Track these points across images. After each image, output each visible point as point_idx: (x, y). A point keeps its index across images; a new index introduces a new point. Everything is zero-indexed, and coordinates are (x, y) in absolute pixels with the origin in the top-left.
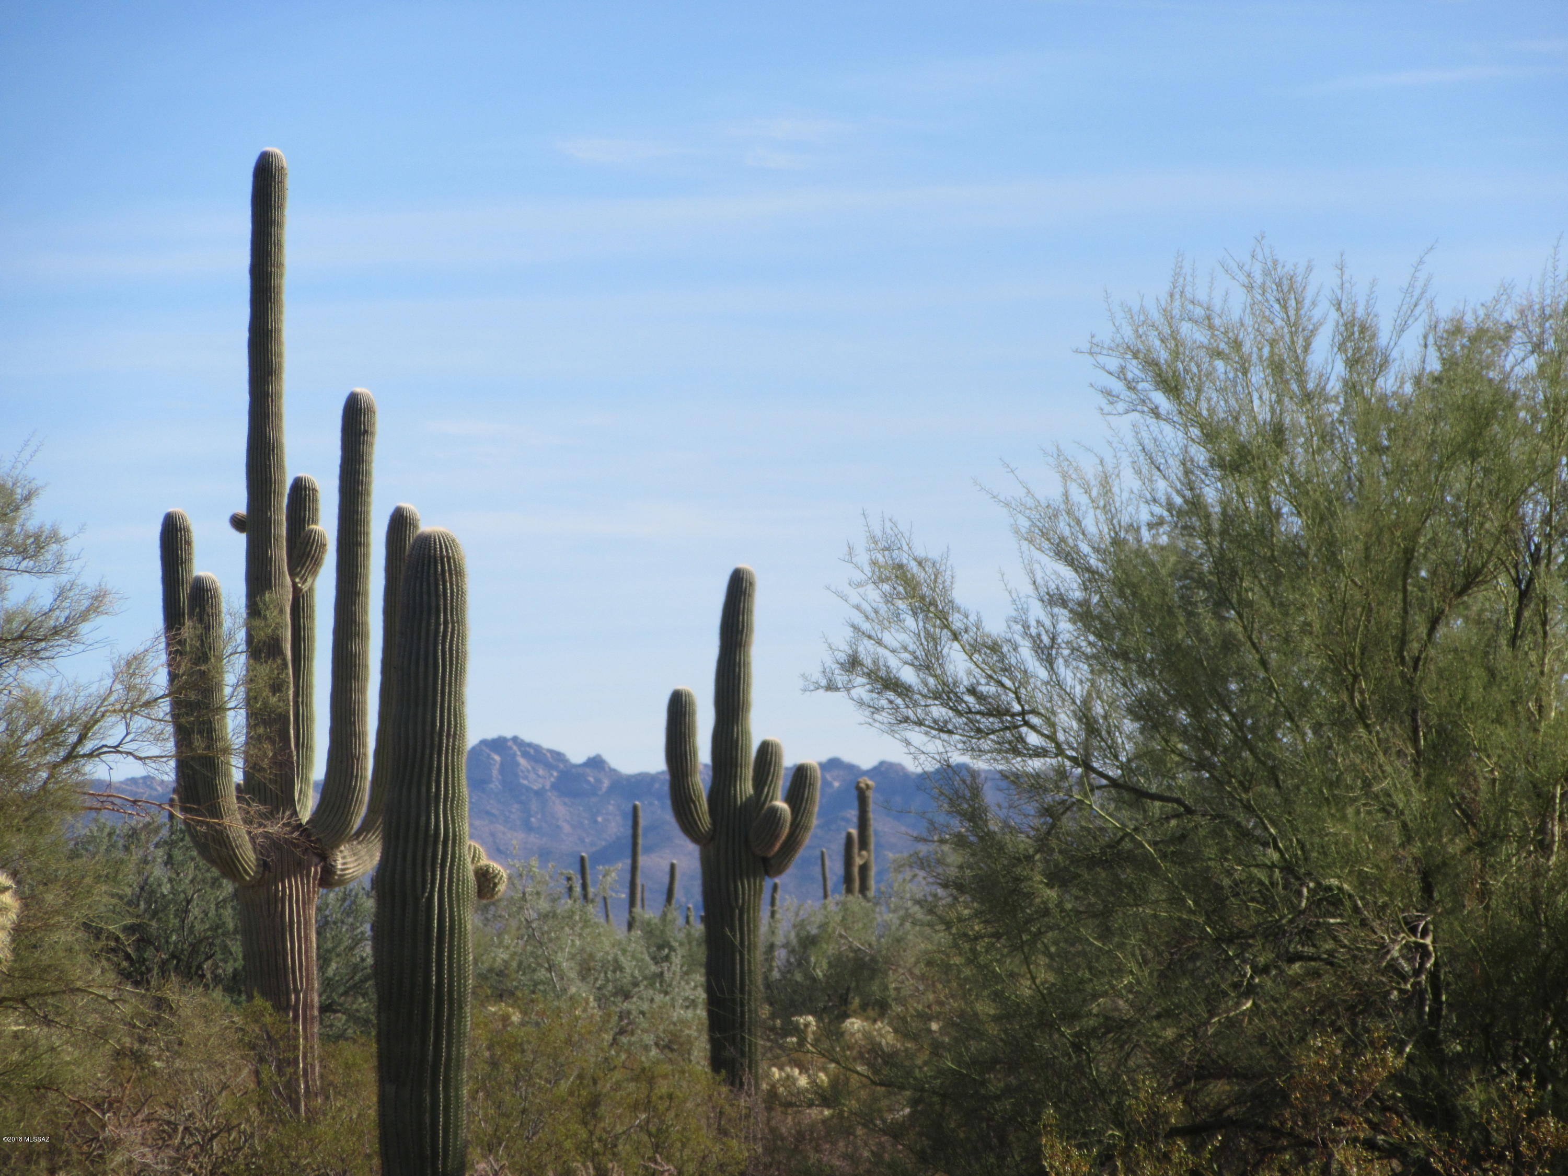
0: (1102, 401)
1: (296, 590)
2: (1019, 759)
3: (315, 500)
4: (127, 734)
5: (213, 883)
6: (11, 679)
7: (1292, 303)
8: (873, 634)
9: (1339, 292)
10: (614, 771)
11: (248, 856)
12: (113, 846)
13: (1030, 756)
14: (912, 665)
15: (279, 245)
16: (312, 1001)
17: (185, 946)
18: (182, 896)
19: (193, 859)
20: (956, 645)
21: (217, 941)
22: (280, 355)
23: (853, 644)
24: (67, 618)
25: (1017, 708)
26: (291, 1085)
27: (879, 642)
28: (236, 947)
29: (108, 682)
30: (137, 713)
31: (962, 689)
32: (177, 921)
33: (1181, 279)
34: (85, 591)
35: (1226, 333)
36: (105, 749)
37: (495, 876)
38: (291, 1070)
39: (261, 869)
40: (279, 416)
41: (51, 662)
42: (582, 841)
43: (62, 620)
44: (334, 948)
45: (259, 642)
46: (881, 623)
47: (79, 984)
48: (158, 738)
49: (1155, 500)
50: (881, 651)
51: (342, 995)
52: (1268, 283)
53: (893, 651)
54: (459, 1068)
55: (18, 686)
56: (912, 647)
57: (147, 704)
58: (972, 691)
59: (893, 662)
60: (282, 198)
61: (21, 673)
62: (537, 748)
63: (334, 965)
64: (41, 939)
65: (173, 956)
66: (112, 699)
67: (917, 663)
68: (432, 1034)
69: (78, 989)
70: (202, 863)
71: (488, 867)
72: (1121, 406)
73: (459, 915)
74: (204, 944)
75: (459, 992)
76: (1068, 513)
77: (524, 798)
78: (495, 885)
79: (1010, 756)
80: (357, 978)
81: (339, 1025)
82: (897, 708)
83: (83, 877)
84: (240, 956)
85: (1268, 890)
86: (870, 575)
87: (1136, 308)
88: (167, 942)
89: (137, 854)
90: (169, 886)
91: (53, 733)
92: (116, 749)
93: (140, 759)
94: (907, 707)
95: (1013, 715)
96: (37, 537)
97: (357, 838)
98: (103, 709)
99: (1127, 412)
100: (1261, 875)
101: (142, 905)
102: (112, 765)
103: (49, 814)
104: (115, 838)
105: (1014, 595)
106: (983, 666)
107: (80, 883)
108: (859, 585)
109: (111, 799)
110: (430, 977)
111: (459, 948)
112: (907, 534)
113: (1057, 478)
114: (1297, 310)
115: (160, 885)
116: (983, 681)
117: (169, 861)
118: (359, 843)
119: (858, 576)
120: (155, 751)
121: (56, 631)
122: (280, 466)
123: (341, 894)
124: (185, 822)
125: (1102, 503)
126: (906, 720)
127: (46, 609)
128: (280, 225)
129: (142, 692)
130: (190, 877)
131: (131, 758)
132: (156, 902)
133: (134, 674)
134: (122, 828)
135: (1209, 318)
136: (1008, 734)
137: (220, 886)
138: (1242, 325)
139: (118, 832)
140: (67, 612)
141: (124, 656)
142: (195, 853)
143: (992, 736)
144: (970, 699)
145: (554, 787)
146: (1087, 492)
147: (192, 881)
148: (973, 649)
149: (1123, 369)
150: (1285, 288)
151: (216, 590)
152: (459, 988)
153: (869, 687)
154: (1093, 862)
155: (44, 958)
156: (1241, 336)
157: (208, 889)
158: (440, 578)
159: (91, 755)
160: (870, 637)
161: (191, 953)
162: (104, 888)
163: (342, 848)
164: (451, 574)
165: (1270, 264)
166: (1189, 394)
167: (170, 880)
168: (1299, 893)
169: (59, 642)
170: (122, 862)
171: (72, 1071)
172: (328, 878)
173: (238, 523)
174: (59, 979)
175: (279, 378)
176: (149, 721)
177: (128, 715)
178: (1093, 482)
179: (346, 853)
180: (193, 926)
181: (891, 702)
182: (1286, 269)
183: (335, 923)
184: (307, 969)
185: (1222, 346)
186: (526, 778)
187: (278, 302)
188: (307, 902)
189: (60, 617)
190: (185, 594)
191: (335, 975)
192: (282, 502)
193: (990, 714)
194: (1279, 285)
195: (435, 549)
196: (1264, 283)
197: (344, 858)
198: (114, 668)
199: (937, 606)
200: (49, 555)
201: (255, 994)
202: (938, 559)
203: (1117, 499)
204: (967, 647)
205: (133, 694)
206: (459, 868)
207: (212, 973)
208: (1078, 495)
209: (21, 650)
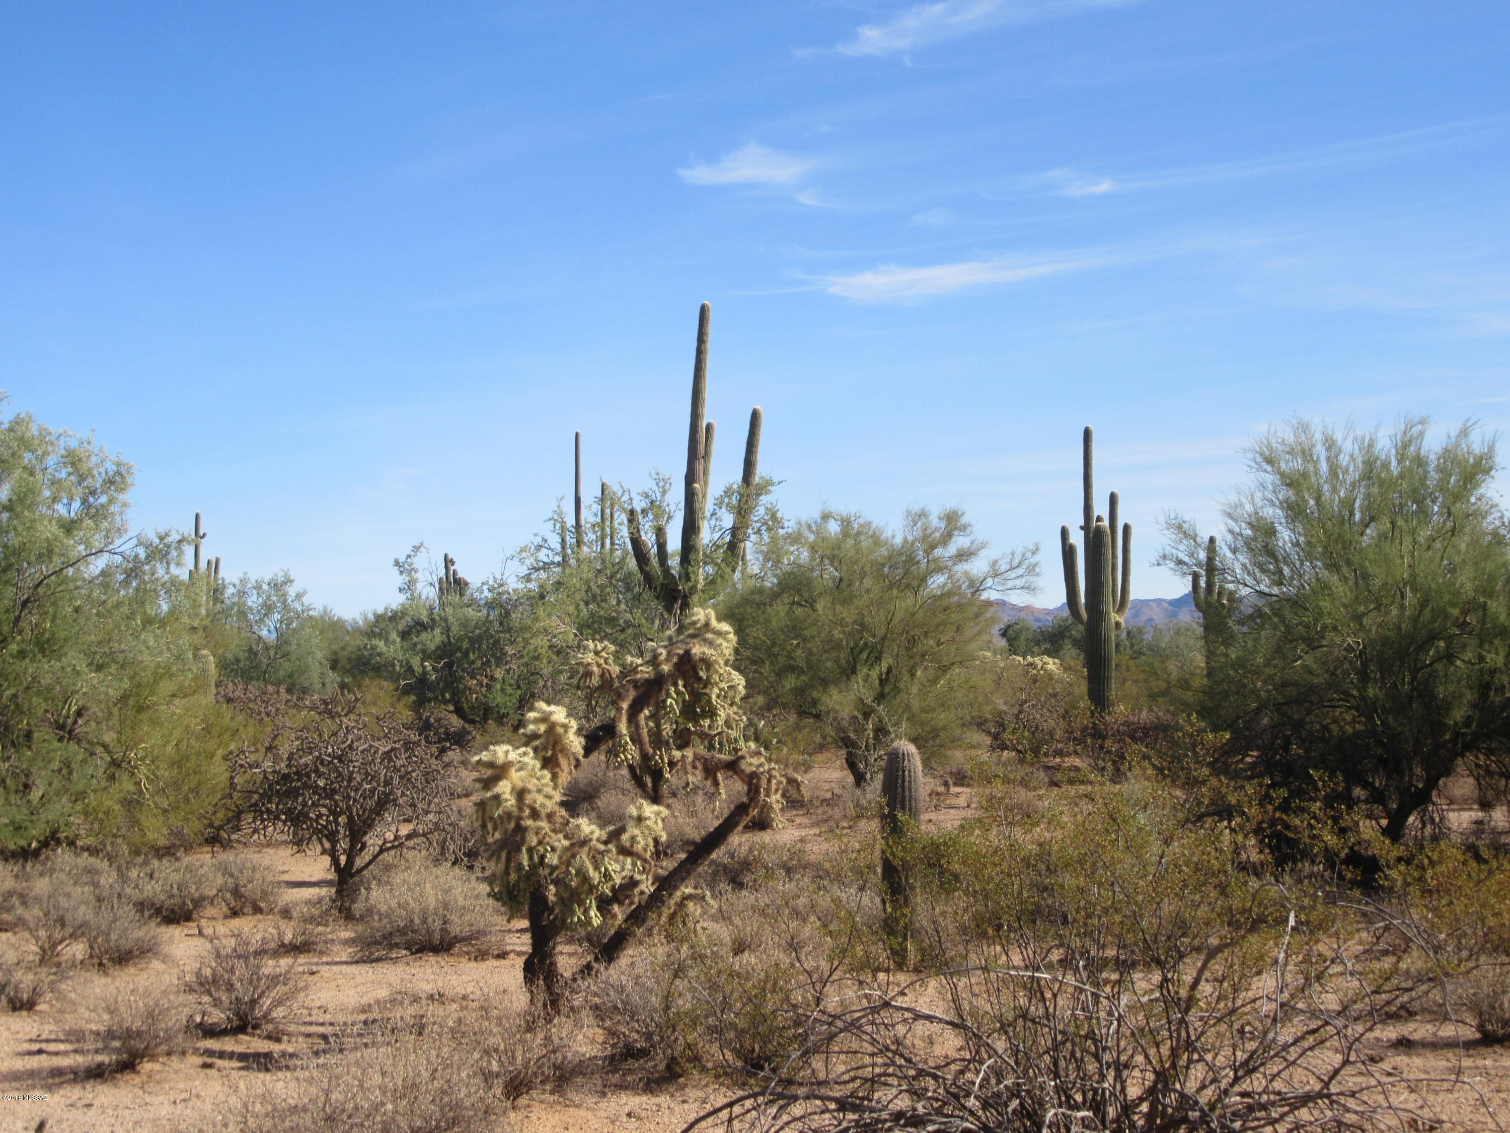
55: (962, 569)
56: (1185, 549)
59: (1180, 555)
61: (963, 566)
67: (1187, 554)
72: (1254, 470)
86: (1167, 527)
87: (1257, 438)
91: (971, 583)
96: (965, 525)
99: (1256, 472)
108: (1166, 530)
173: (1082, 528)
178: (1246, 494)
182: (1304, 421)
185: (1286, 448)
194: (1302, 426)
196: (1298, 428)
199: (1191, 535)
200: (968, 531)
202: (1191, 520)
208: (1244, 500)
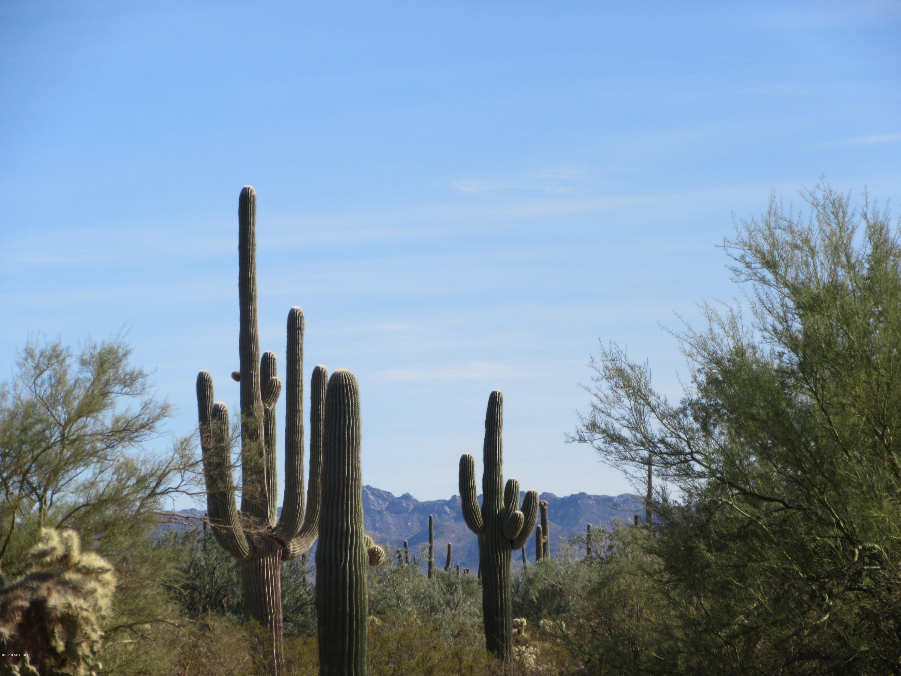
0: (732, 274)
1: (266, 411)
2: (690, 479)
3: (274, 364)
4: (182, 481)
5: (226, 560)
6: (119, 453)
7: (841, 214)
8: (605, 410)
9: (865, 209)
10: (416, 500)
11: (245, 545)
12: (177, 542)
13: (696, 478)
14: (628, 427)
15: (253, 234)
16: (279, 619)
17: (213, 591)
18: (211, 566)
19: (216, 548)
20: (653, 414)
21: (229, 588)
22: (255, 290)
23: (593, 415)
24: (148, 420)
25: (687, 450)
26: (271, 665)
27: (609, 415)
28: (239, 592)
29: (171, 454)
30: (187, 470)
31: (656, 440)
32: (209, 579)
33: (774, 204)
34: (157, 405)
35: (801, 235)
36: (171, 490)
37: (379, 553)
38: (270, 657)
39: (252, 553)
40: (255, 321)
41: (140, 443)
42: (401, 535)
43: (146, 420)
44: (287, 590)
45: (251, 430)
46: (609, 404)
47: (160, 617)
48: (198, 483)
49: (765, 329)
50: (609, 419)
51: (291, 613)
52: (827, 204)
53: (617, 420)
54: (362, 656)
55: (123, 456)
56: (627, 417)
57: (192, 465)
58: (662, 441)
59: (617, 426)
60: (254, 211)
61: (124, 450)
62: (378, 490)
63: (287, 599)
64: (139, 593)
65: (207, 596)
66: (173, 463)
67: (630, 426)
68: (347, 638)
69: (160, 620)
70: (222, 549)
71: (375, 548)
72: (743, 277)
73: (360, 574)
74: (222, 590)
75: (361, 615)
76: (712, 340)
77: (373, 515)
78: (379, 558)
79: (684, 478)
80: (298, 604)
81: (290, 628)
82: (620, 452)
83: (160, 559)
84: (241, 595)
85: (834, 550)
86: (603, 374)
87: (749, 222)
88: (204, 589)
89: (188, 546)
90: (204, 561)
91: (141, 481)
92: (176, 490)
93: (190, 494)
94: (626, 451)
95: (686, 454)
96: (132, 374)
97: (300, 535)
98: (169, 468)
99: (746, 280)
100: (831, 542)
101: (192, 571)
102: (175, 498)
103: (142, 526)
104: (177, 539)
105: (685, 386)
106: (668, 426)
107: (159, 563)
108: (598, 380)
109: (174, 517)
110: (346, 608)
111: (361, 591)
112: (624, 352)
113: (706, 320)
114: (844, 217)
115: (200, 561)
116: (669, 435)
117: (205, 549)
118: (301, 538)
119: (597, 375)
120: (197, 490)
121: (142, 426)
122: (257, 347)
123: (289, 563)
124: (213, 528)
125: (731, 334)
126: (625, 458)
127: (137, 414)
128: (254, 225)
129: (189, 459)
130: (215, 557)
131: (184, 494)
132: (198, 570)
133: (185, 449)
134: (181, 533)
135: (790, 227)
136: (683, 465)
137: (230, 561)
138: (810, 229)
139: (179, 536)
140: (148, 416)
141: (179, 439)
142: (217, 545)
143: (674, 467)
144: (661, 446)
145: (387, 509)
146: (723, 327)
147: (216, 559)
148: (662, 416)
149: (743, 257)
150: (837, 206)
151: (226, 411)
152: (361, 613)
153: (603, 440)
154: (733, 538)
155: (141, 603)
156: (809, 236)
157: (224, 563)
158: (346, 395)
159: (162, 493)
160: (603, 412)
161: (216, 595)
162: (172, 565)
163: (293, 540)
164: (351, 394)
165: (828, 192)
166: (781, 271)
167: (205, 559)
168: (853, 553)
169: (145, 433)
170: (181, 550)
171: (158, 664)
172: (286, 555)
173: (236, 376)
174: (149, 615)
175: (255, 302)
176: (194, 474)
177: (183, 471)
178: (726, 322)
179: (295, 543)
180: (217, 581)
181: (616, 448)
182: (837, 195)
183: (287, 578)
184: (276, 602)
185: (799, 242)
186: (373, 505)
187: (253, 263)
188: (275, 568)
189: (145, 418)
190: (209, 413)
191: (287, 603)
192: (258, 365)
193: (672, 454)
194: (833, 204)
195: (343, 380)
196: (824, 204)
197: (294, 545)
198: (174, 445)
199: (642, 393)
200: (138, 384)
201: (251, 617)
202: (642, 365)
203: (740, 330)
204: (659, 416)
205: (185, 459)
206: (359, 549)
207: (227, 603)
209: (124, 438)
